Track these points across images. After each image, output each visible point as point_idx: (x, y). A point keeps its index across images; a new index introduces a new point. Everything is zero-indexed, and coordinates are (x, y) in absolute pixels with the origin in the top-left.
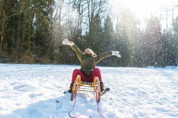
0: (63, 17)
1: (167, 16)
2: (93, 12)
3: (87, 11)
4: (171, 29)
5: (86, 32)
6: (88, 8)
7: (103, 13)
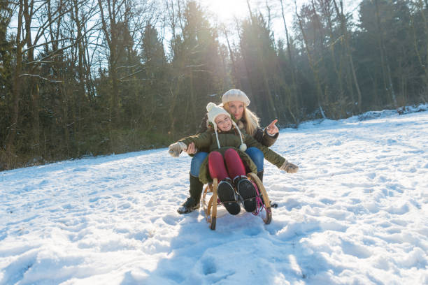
0: (37, 38)
1: (283, 9)
2: (114, 18)
3: (97, 16)
4: (293, 38)
5: (100, 69)
6: (99, 9)
7: (136, 19)
